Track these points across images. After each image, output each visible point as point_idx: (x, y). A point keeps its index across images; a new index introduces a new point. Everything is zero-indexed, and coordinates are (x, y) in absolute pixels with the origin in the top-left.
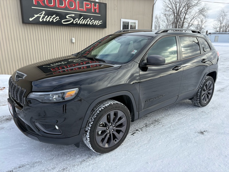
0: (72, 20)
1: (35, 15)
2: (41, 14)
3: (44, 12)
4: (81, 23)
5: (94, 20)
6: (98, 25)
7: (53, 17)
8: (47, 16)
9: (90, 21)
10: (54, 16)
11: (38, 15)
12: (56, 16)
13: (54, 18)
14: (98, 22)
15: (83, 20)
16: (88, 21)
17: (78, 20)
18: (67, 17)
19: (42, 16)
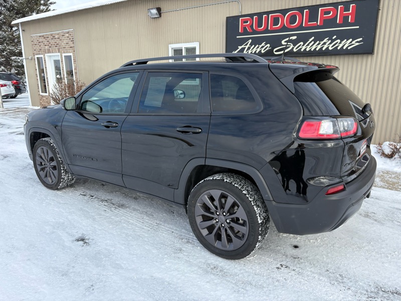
0: (292, 46)
1: (239, 47)
2: (246, 45)
3: (250, 41)
4: (308, 50)
5: (339, 41)
6: (349, 48)
7: (261, 46)
8: (253, 46)
9: (330, 44)
10: (263, 44)
11: (243, 46)
12: (266, 44)
13: (263, 47)
14: (351, 42)
15: (313, 42)
16: (325, 43)
17: (303, 45)
18: (283, 42)
19: (247, 47)
